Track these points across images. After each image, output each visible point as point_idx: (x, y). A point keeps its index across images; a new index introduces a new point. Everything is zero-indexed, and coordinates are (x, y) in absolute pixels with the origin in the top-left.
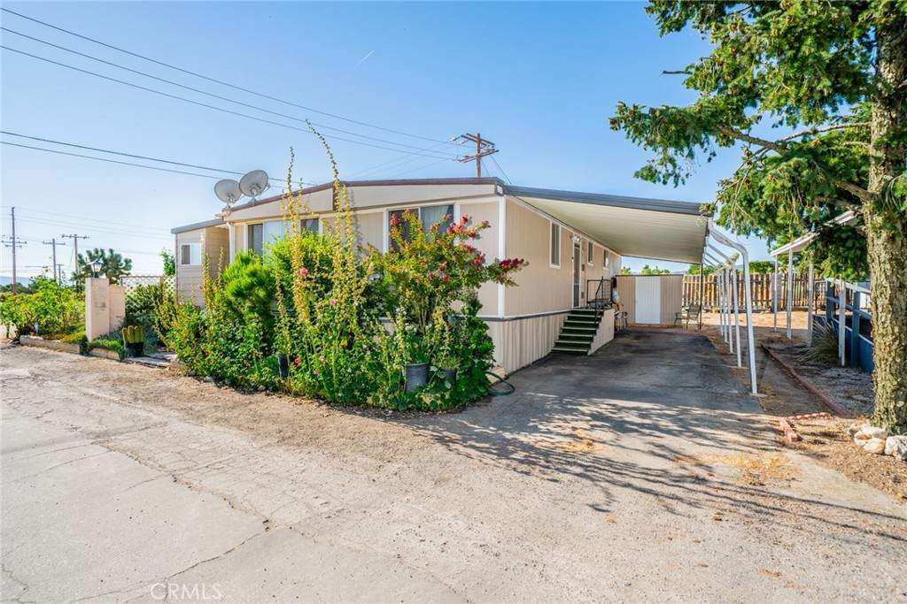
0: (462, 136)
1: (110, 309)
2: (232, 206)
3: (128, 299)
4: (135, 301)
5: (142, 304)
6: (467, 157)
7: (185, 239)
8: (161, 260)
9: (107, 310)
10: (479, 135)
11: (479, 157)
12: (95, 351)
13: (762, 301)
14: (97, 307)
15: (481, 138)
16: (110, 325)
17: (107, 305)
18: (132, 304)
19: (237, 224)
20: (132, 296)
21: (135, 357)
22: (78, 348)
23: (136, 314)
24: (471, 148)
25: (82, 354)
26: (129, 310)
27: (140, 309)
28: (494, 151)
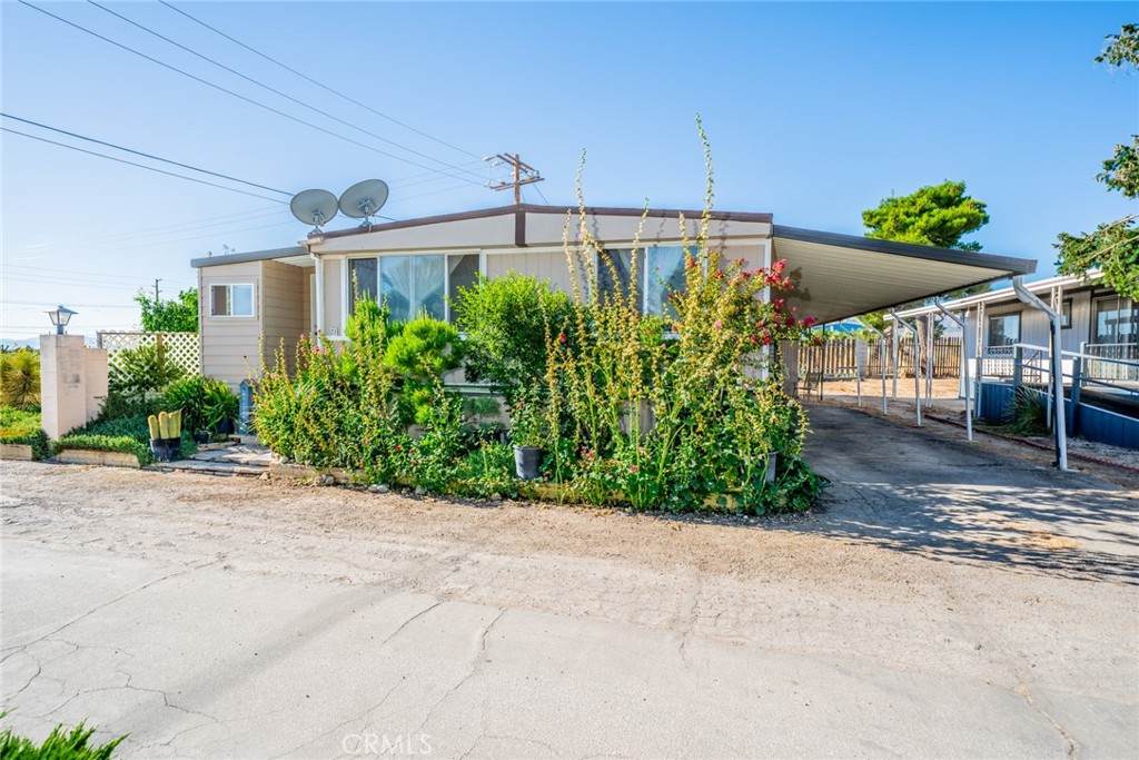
0: (499, 156)
1: (87, 387)
2: (325, 229)
3: (112, 369)
4: (121, 373)
5: (130, 377)
6: (504, 183)
7: (218, 276)
8: (139, 309)
9: (81, 386)
10: (517, 156)
11: (518, 185)
12: (66, 454)
13: (848, 369)
14: (65, 382)
15: (521, 160)
16: (87, 411)
17: (82, 378)
18: (116, 377)
19: (325, 257)
20: (116, 364)
21: (171, 461)
22: (28, 450)
23: (123, 393)
24: (509, 174)
25: (36, 459)
26: (115, 386)
27: (130, 385)
28: (539, 179)
